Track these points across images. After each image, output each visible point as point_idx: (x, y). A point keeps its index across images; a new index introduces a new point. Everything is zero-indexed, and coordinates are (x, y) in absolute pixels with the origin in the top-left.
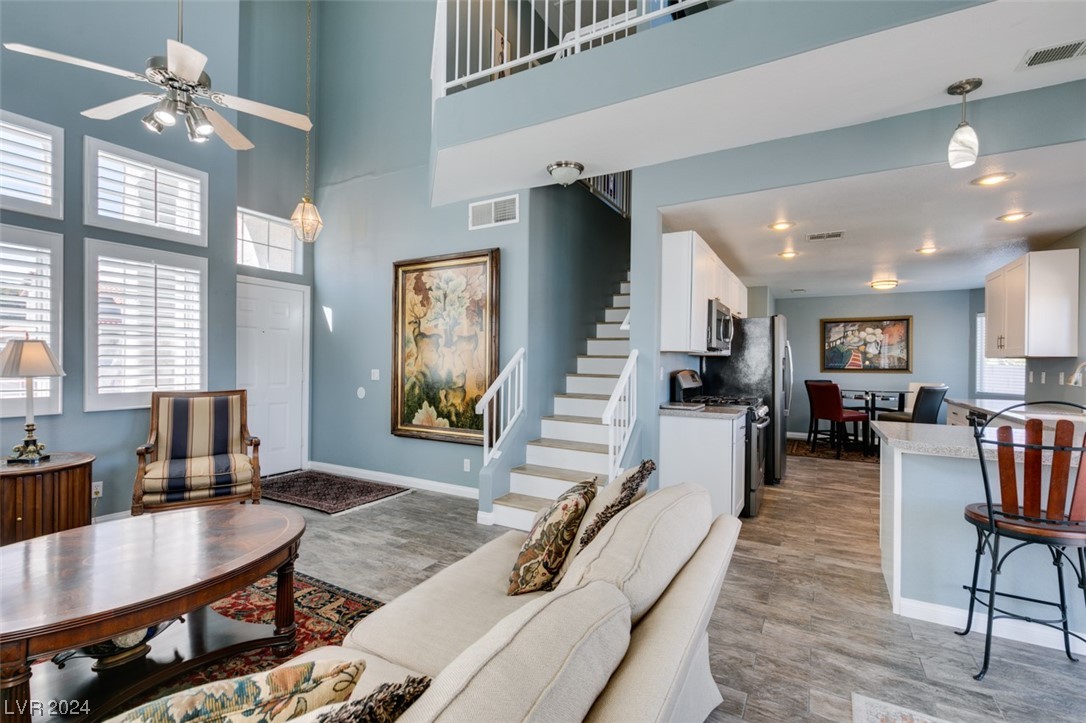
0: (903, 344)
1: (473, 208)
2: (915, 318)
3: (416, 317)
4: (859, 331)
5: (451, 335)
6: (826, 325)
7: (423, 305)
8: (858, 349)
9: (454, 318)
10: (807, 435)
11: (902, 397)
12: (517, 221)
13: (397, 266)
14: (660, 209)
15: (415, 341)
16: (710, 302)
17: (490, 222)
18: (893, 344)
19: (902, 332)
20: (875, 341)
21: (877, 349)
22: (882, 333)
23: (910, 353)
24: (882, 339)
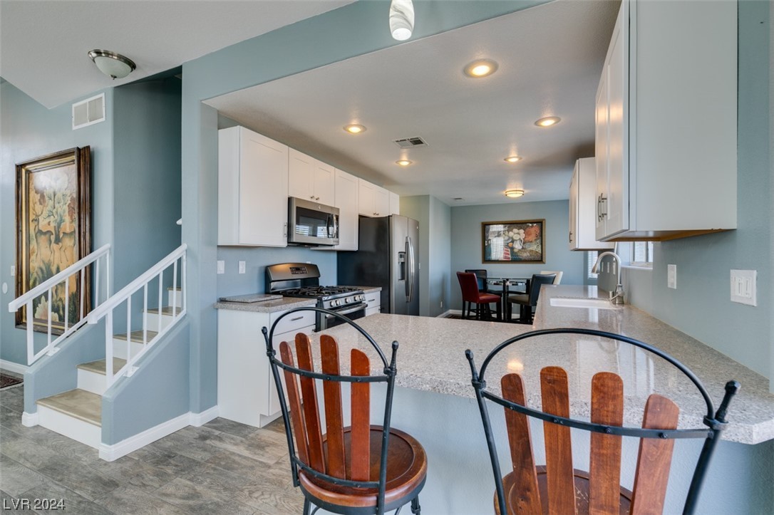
0: (539, 241)
1: (75, 108)
2: (547, 221)
3: (37, 216)
4: (509, 231)
5: (59, 232)
6: (485, 226)
7: (41, 204)
8: (508, 245)
9: (60, 215)
10: (461, 311)
12: (103, 119)
13: (17, 166)
14: (203, 102)
15: (36, 237)
16: (290, 199)
17: (86, 122)
18: (531, 242)
19: (538, 232)
20: (520, 239)
21: (521, 245)
22: (524, 233)
23: (544, 247)
24: (524, 238)
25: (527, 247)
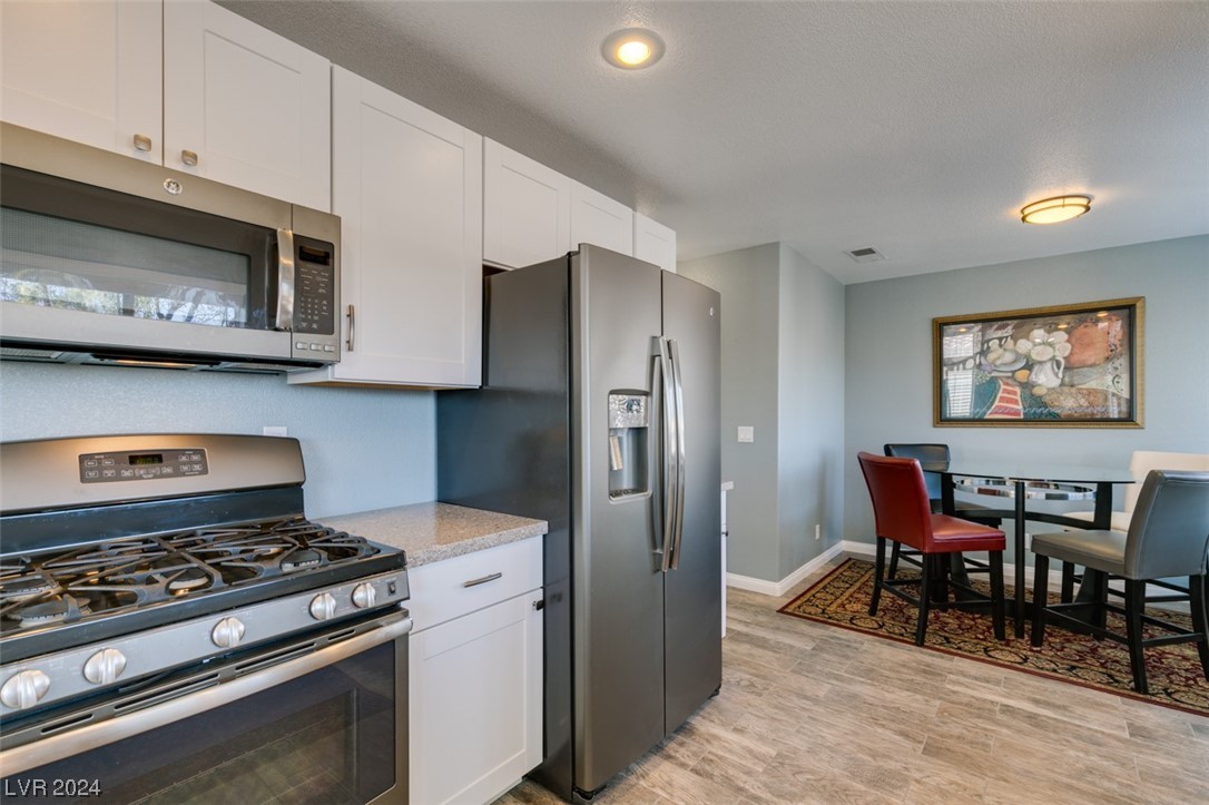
0: (1120, 362)
2: (1150, 301)
4: (1015, 338)
6: (943, 327)
8: (1013, 377)
11: (1104, 492)
18: (1094, 365)
19: (1120, 334)
20: (1053, 359)
21: (1056, 375)
22: (1068, 341)
23: (1138, 381)
24: (1067, 354)
25: (1076, 380)
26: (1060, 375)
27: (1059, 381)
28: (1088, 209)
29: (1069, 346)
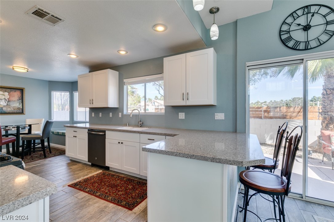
0: (21, 101)
2: (26, 89)
18: (14, 101)
19: (20, 95)
20: (5, 99)
21: (6, 102)
22: (8, 95)
23: (24, 105)
24: (8, 98)
25: (11, 104)
26: (7, 103)
27: (6, 104)
28: (28, 71)
29: (9, 96)
